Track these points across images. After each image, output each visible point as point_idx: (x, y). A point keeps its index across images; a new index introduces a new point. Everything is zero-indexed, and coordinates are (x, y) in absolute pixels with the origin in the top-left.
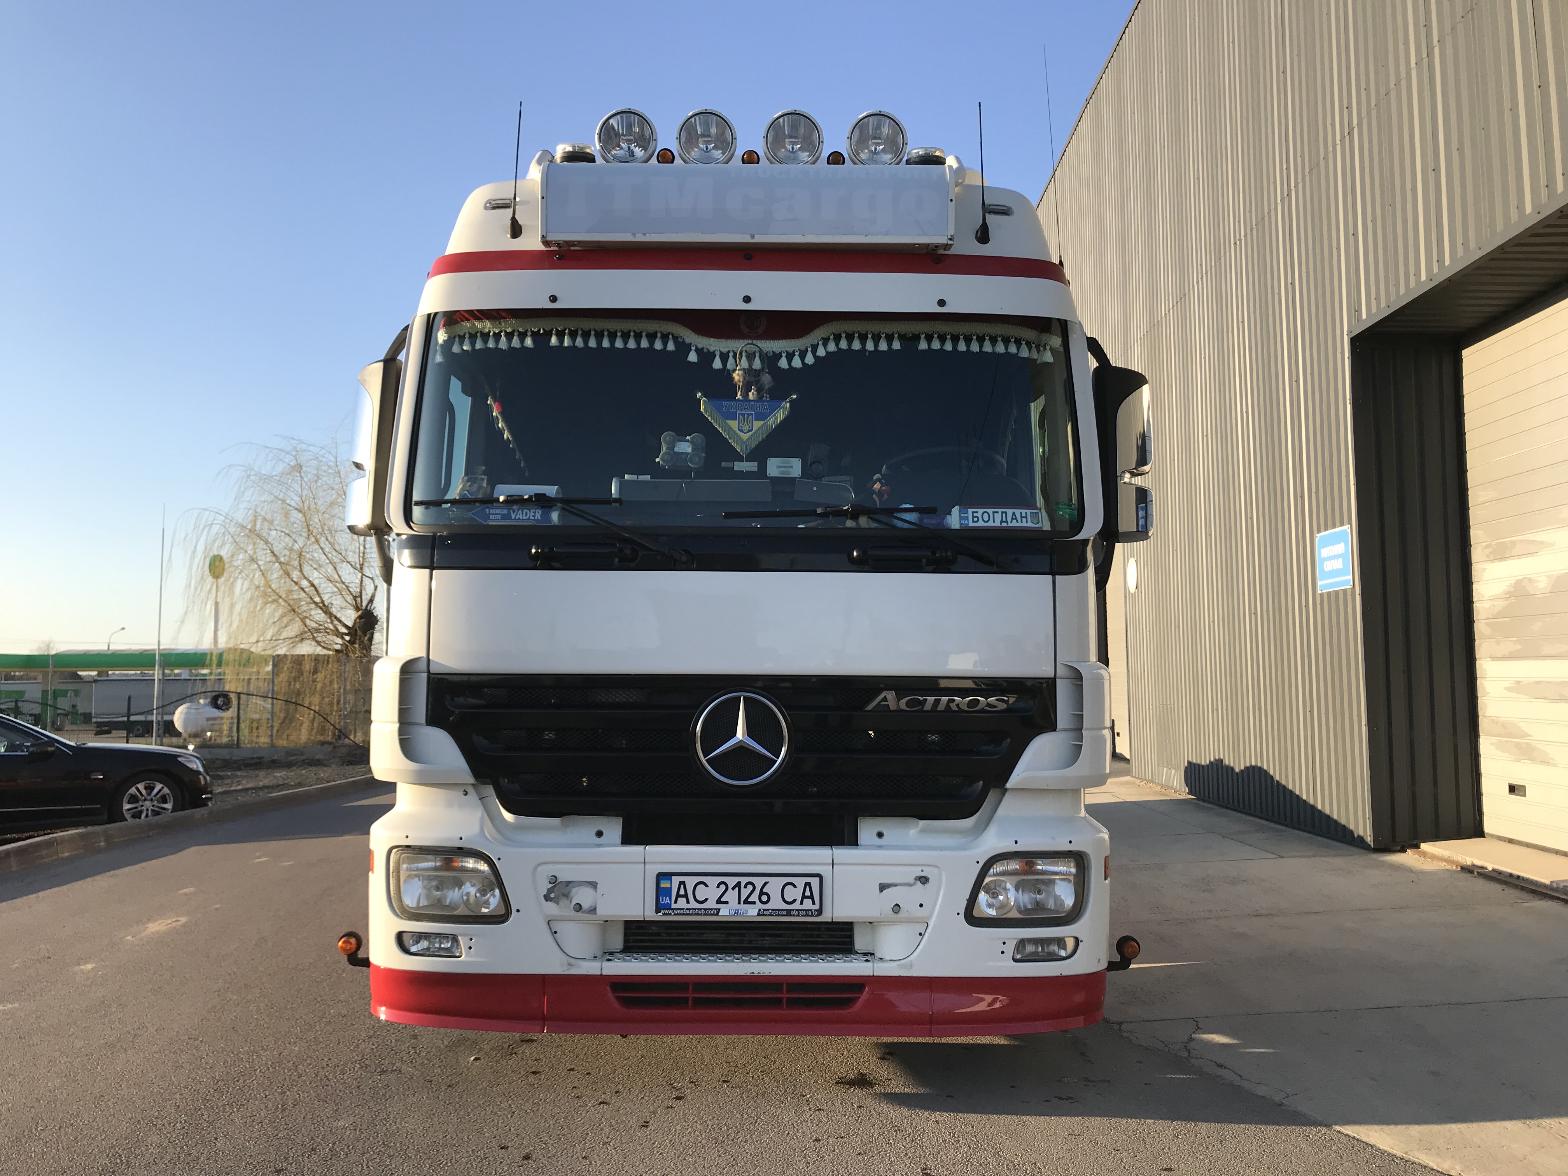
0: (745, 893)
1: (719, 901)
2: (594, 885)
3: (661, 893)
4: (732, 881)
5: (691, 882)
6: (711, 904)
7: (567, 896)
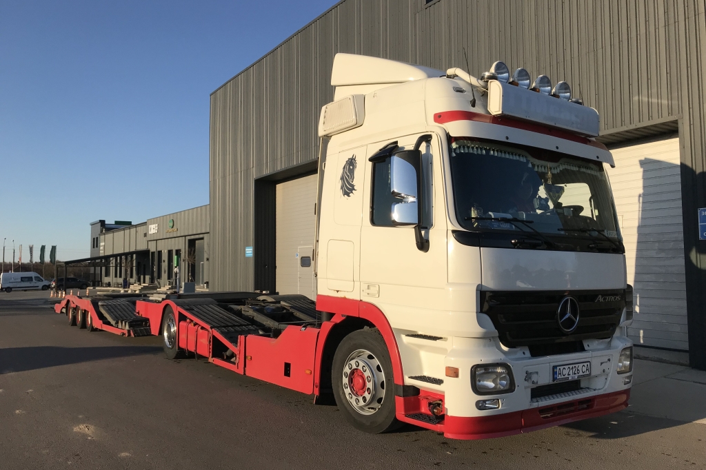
0: (574, 370)
1: (568, 375)
2: (537, 373)
3: (554, 373)
4: (571, 366)
5: (562, 368)
6: (567, 376)
7: (530, 378)
